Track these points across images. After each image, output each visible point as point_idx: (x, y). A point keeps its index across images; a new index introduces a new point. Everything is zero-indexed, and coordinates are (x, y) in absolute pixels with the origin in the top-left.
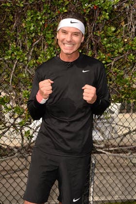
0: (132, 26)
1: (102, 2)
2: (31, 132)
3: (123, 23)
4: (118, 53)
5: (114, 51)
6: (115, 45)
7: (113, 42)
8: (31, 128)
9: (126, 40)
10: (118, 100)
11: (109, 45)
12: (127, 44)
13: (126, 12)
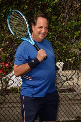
0: (67, 16)
1: (49, 1)
2: (7, 79)
3: (62, 13)
4: (59, 32)
5: (57, 30)
6: (57, 27)
7: (56, 25)
8: (7, 77)
9: (63, 24)
10: (59, 60)
11: (53, 27)
12: (64, 26)
13: (63, 7)
